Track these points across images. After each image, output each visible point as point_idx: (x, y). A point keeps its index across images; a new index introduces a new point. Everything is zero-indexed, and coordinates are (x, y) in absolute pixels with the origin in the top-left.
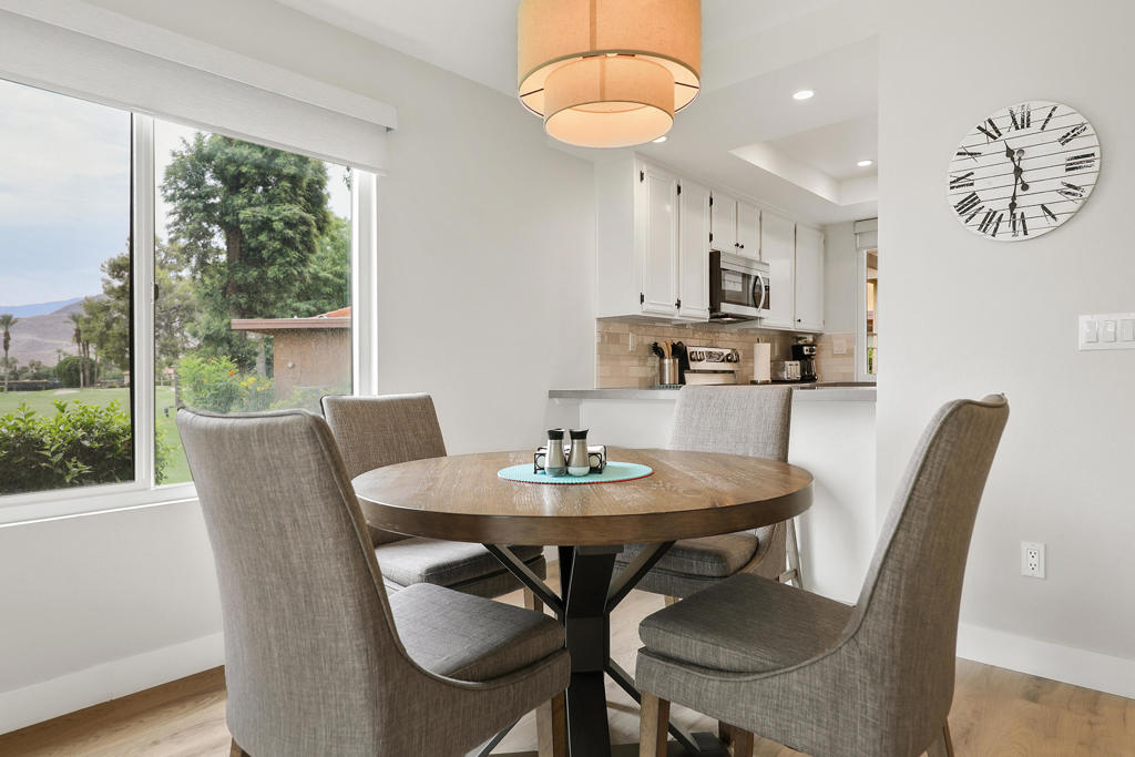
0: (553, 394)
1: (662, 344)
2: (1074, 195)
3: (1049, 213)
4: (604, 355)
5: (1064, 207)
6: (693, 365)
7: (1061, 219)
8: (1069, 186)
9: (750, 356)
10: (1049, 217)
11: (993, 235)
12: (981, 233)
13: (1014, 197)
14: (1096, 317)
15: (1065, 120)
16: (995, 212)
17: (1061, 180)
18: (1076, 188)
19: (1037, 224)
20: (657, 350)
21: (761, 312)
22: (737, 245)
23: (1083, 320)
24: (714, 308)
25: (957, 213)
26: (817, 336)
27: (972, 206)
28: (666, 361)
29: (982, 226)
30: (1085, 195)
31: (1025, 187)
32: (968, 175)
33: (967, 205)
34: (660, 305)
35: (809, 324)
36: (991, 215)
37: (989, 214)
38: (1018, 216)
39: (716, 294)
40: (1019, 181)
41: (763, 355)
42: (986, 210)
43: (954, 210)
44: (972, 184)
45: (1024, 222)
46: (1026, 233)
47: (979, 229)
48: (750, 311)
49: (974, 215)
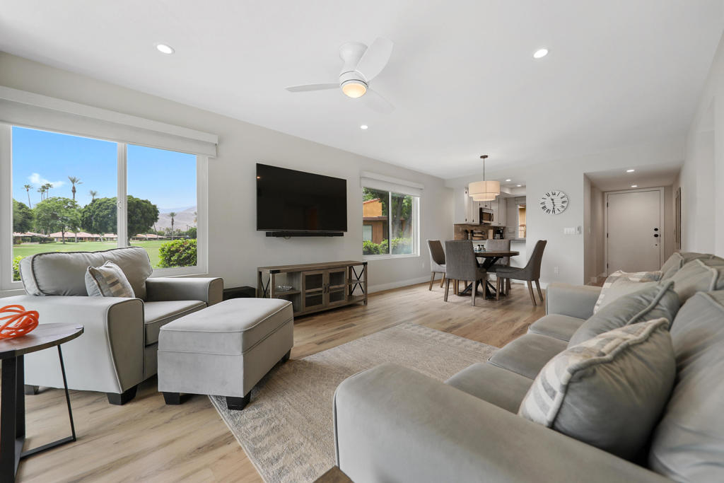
1: (468, 230)
2: (563, 207)
3: (559, 210)
5: (562, 209)
6: (475, 235)
7: (561, 211)
9: (487, 232)
11: (549, 213)
13: (553, 207)
15: (562, 195)
17: (561, 205)
19: (557, 212)
20: (467, 232)
21: (492, 222)
24: (481, 222)
26: (504, 228)
27: (545, 208)
30: (565, 208)
31: (555, 206)
32: (544, 202)
34: (469, 221)
35: (503, 224)
39: (481, 218)
40: (554, 204)
41: (491, 232)
42: (548, 209)
43: (542, 208)
44: (545, 204)
46: (555, 213)
47: (546, 212)
48: (489, 222)
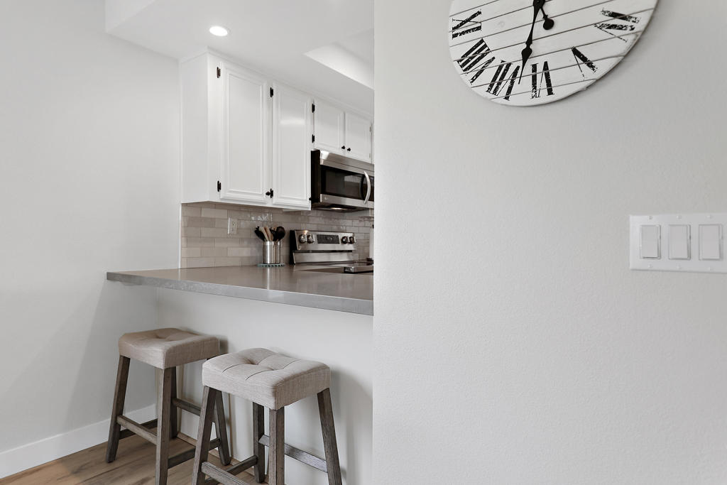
0: (111, 277)
1: (262, 229)
2: (621, 28)
3: (584, 59)
4: (188, 238)
5: (606, 49)
6: (300, 248)
7: (602, 68)
8: (614, 15)
10: (584, 66)
11: (507, 98)
12: (490, 96)
13: (529, 41)
14: (656, 220)
16: (509, 65)
17: (600, 8)
18: (624, 18)
19: (568, 77)
20: (258, 233)
21: (367, 204)
22: (343, 148)
23: (636, 222)
24: (316, 199)
25: (460, 70)
27: (480, 59)
28: (268, 243)
29: (491, 85)
30: (639, 27)
31: (549, 24)
32: (474, 16)
33: (474, 58)
34: (246, 194)
36: (503, 69)
37: (500, 67)
38: (540, 68)
39: (317, 187)
40: (540, 16)
42: (497, 63)
43: (457, 66)
44: (479, 28)
45: (547, 76)
46: (550, 92)
47: (489, 89)
48: (358, 203)
49: (481, 71)
